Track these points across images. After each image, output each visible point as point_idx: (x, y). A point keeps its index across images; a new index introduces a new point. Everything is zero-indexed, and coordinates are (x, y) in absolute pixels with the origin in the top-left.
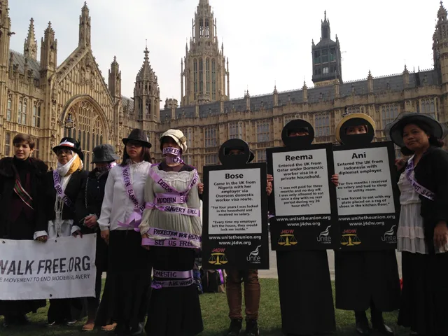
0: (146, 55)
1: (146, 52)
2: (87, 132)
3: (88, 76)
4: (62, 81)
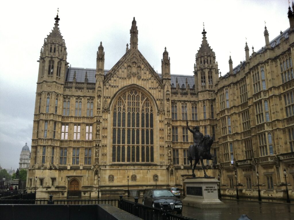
0: (204, 35)
1: (204, 33)
2: (136, 113)
3: (134, 70)
4: (110, 80)
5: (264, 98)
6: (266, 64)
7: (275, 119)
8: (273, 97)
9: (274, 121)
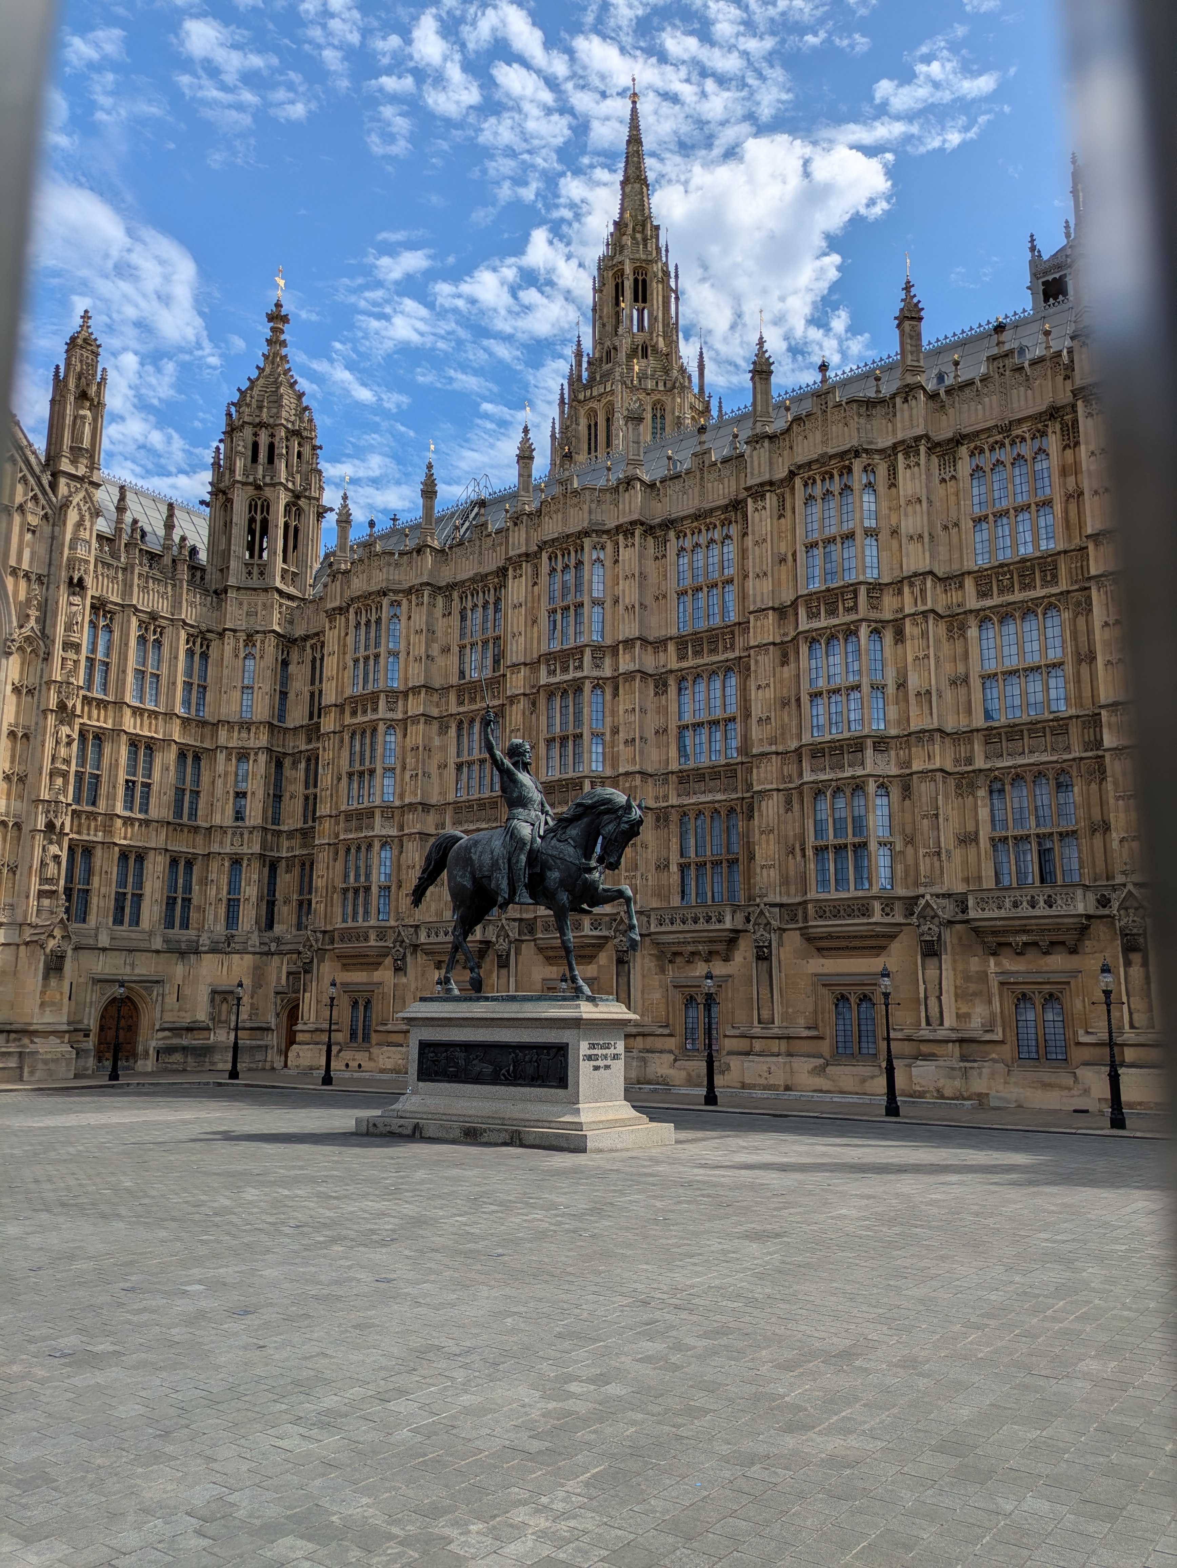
0: (277, 330)
1: (278, 318)
5: (595, 673)
6: (621, 537)
7: (631, 769)
8: (634, 678)
9: (627, 774)
